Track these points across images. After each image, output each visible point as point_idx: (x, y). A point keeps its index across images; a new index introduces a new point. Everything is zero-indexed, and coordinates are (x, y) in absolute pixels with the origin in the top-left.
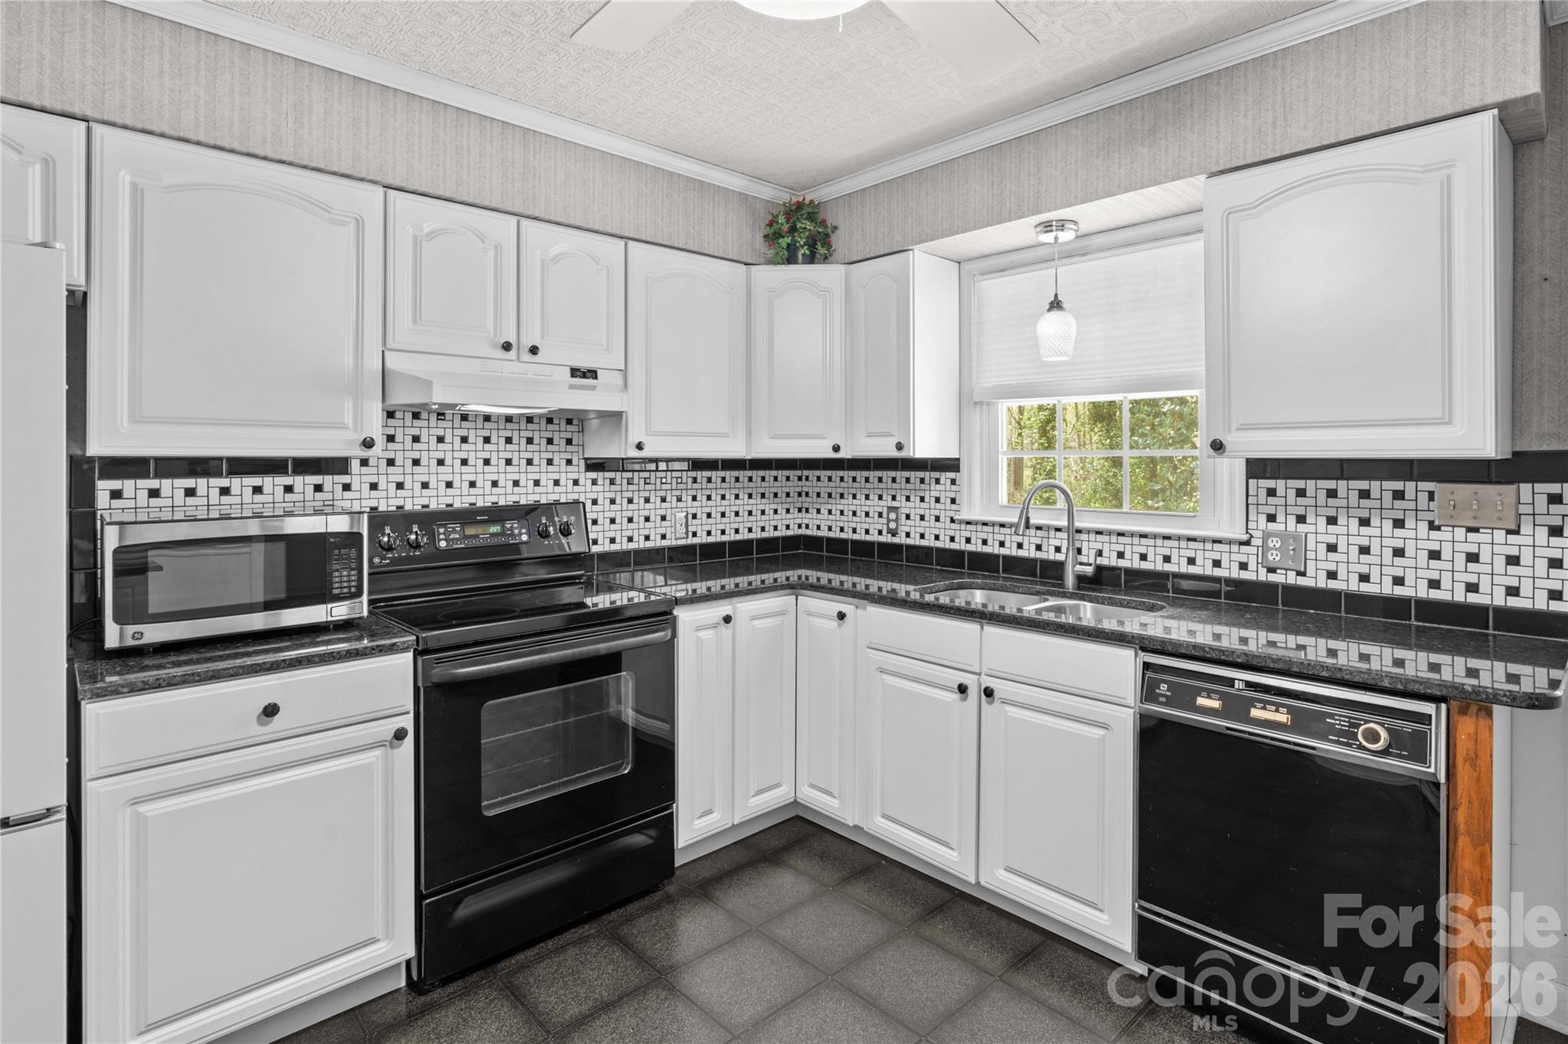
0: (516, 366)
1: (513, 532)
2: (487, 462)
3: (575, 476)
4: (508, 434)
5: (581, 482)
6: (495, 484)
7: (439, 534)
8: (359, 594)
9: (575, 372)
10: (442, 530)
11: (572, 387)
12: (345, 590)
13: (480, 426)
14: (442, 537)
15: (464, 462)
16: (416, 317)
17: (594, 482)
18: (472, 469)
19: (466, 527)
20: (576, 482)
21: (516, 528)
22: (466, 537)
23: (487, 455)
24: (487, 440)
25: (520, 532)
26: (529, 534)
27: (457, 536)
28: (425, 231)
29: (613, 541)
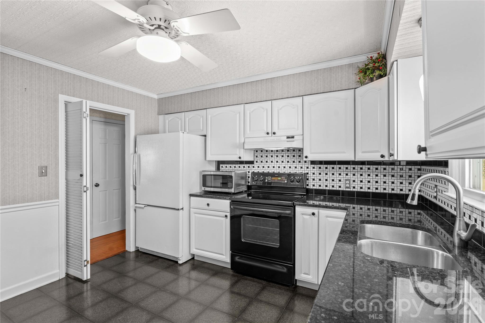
0: (272, 138)
1: (283, 180)
2: (283, 162)
3: (307, 166)
4: (288, 154)
5: (309, 168)
6: (284, 167)
7: (266, 178)
8: (232, 188)
9: (288, 138)
10: (267, 178)
11: (287, 141)
12: (230, 187)
13: (281, 153)
14: (267, 179)
15: (277, 162)
16: (250, 130)
17: (314, 168)
18: (279, 164)
19: (272, 177)
20: (308, 168)
21: (284, 179)
22: (272, 180)
23: (282, 160)
24: (283, 156)
25: (285, 180)
26: (287, 180)
27: (270, 179)
28: (252, 111)
29: (320, 186)
